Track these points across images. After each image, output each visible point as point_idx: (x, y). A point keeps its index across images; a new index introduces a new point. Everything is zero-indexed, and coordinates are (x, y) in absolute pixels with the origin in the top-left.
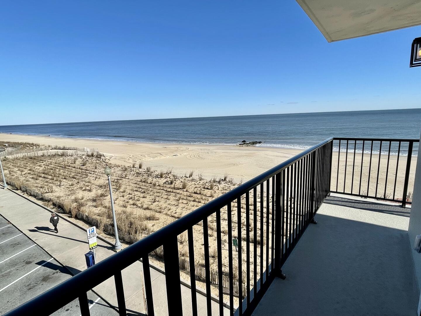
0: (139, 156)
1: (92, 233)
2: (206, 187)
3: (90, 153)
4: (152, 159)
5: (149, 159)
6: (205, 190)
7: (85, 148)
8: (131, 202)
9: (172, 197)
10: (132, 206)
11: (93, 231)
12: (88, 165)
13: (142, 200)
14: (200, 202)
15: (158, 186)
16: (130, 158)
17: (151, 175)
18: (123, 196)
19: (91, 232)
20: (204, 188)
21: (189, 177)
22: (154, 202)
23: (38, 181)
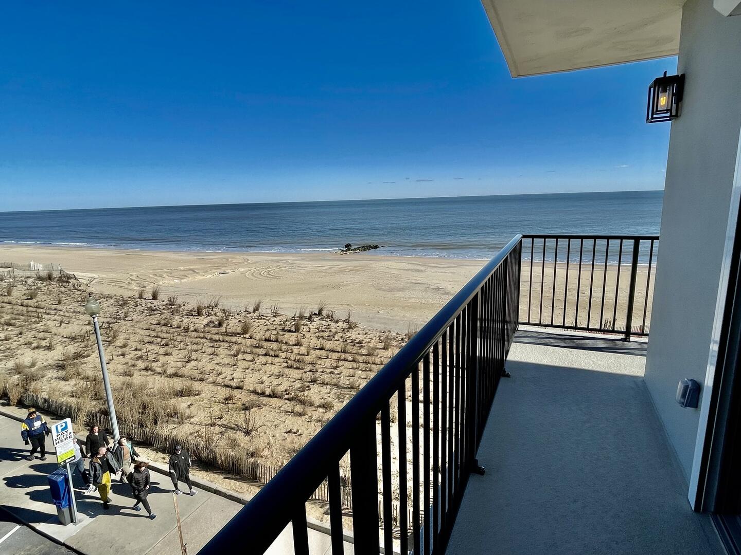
0: (151, 276)
1: (64, 432)
2: (286, 328)
3: (44, 274)
4: (177, 281)
5: (172, 282)
6: (284, 333)
7: (32, 263)
8: (141, 364)
9: (222, 351)
10: (143, 373)
11: (66, 427)
12: (40, 297)
13: (162, 359)
14: (277, 356)
15: (193, 331)
16: (132, 280)
17: (177, 311)
18: (123, 355)
19: (60, 430)
20: (283, 330)
21: (254, 312)
22: (187, 362)
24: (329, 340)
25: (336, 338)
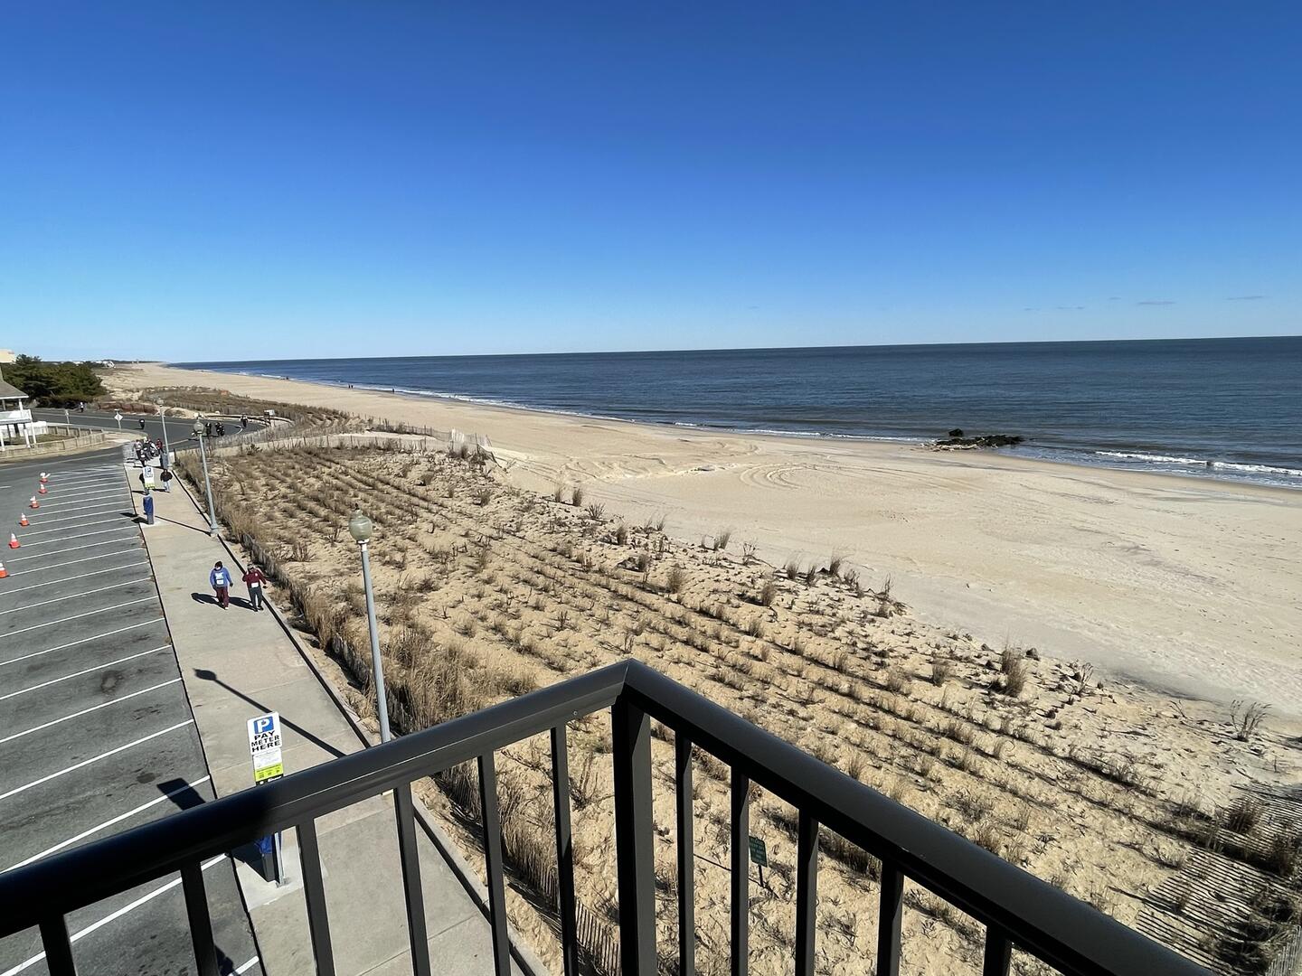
1: (267, 733)
2: (751, 593)
6: (741, 603)
7: (453, 431)
8: (493, 617)
9: (621, 620)
10: (490, 634)
12: (437, 483)
13: (527, 614)
14: (704, 650)
15: (596, 572)
17: (592, 531)
20: (741, 597)
21: (715, 549)
22: (558, 629)
23: (291, 522)
24: (821, 635)
25: (839, 632)
